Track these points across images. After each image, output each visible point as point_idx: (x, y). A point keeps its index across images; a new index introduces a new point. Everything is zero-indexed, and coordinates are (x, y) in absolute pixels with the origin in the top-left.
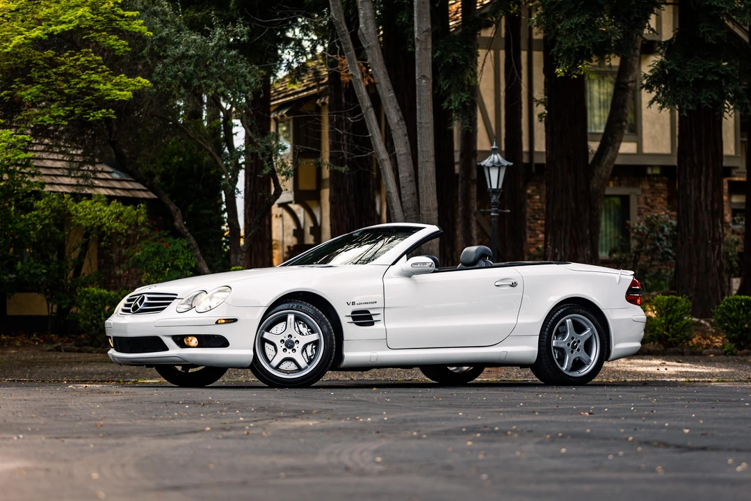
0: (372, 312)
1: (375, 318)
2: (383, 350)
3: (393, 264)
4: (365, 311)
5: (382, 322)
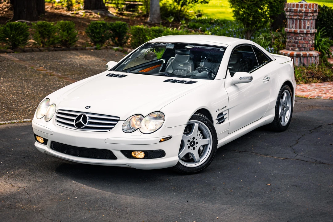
0: (224, 113)
1: (225, 117)
2: (226, 136)
3: (226, 78)
4: (222, 114)
5: (228, 118)
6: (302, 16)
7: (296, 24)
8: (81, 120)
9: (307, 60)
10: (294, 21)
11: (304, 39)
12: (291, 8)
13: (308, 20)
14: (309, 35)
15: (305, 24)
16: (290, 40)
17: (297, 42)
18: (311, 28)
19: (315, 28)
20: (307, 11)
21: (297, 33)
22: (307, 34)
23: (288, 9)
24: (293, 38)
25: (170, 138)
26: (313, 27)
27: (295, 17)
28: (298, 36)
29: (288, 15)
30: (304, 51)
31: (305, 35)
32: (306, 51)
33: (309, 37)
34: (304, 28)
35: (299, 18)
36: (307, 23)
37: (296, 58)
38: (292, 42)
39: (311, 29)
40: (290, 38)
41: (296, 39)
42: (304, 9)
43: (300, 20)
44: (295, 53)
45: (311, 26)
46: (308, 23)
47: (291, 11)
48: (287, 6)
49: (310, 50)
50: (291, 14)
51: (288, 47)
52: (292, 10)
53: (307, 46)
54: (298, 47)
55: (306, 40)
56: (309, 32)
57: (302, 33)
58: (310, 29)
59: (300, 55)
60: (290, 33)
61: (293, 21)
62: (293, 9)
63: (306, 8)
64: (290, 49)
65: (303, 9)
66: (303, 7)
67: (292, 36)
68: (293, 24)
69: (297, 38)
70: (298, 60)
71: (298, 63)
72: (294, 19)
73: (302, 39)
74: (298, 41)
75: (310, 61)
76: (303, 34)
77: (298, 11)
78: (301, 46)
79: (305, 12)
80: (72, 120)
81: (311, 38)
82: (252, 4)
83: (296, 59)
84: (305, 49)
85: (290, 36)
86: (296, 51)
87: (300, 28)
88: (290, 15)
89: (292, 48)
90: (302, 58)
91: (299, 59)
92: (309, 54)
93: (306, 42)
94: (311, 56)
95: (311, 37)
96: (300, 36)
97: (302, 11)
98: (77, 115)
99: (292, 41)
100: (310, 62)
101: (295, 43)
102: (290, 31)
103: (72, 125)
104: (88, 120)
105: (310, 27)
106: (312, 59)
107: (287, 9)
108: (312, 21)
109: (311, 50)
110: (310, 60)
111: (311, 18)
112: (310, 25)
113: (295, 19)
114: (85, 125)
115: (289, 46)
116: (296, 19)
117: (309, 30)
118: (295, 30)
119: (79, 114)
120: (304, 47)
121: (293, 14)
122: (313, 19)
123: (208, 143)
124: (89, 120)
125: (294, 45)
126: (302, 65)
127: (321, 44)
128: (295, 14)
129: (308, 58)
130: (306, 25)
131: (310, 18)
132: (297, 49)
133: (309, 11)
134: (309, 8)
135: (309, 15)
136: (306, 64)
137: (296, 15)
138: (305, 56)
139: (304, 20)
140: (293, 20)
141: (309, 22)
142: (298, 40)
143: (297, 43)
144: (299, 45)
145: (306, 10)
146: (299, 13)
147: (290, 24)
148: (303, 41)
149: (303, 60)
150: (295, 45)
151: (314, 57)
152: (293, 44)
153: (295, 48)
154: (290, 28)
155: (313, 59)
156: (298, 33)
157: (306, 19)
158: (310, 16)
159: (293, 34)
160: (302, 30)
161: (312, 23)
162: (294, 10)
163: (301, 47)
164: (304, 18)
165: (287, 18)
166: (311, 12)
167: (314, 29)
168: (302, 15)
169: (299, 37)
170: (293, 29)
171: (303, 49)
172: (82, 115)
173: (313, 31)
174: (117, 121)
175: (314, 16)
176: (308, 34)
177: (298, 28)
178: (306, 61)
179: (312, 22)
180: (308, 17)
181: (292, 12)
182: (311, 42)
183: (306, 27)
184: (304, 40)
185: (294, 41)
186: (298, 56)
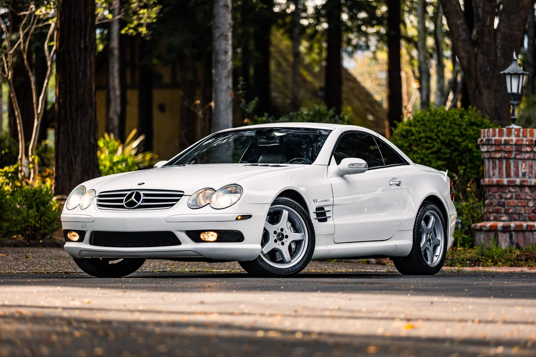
0: (326, 209)
1: (328, 214)
2: (331, 244)
3: (329, 164)
4: (322, 208)
5: (331, 218)
6: (510, 152)
7: (500, 169)
8: (133, 198)
9: (525, 237)
10: (497, 162)
11: (518, 197)
12: (490, 138)
13: (524, 160)
14: (527, 190)
15: (517, 167)
16: (492, 201)
17: (504, 203)
18: (530, 175)
20: (520, 143)
21: (503, 186)
22: (522, 186)
23: (484, 139)
24: (497, 195)
25: (250, 216)
27: (498, 155)
28: (504, 190)
29: (485, 152)
30: (519, 220)
31: (518, 189)
32: (521, 221)
33: (527, 193)
34: (517, 175)
35: (506, 155)
36: (522, 166)
37: (502, 234)
38: (494, 203)
39: (530, 178)
40: (491, 197)
41: (501, 198)
42: (514, 138)
43: (508, 159)
44: (500, 225)
45: (531, 172)
46: (524, 167)
47: (490, 143)
48: (482, 135)
49: (531, 219)
50: (490, 150)
51: (488, 214)
52: (492, 142)
53: (523, 211)
54: (506, 213)
55: (521, 199)
56: (525, 184)
57: (512, 185)
58: (527, 177)
59: (510, 227)
60: (491, 186)
61: (494, 163)
62: (493, 138)
63: (518, 136)
64: (492, 218)
65: (511, 138)
66: (513, 135)
67: (494, 193)
68: (494, 168)
69: (504, 195)
70: (506, 237)
71: (507, 244)
72: (496, 158)
73: (514, 198)
74: (507, 202)
75: (529, 239)
76: (515, 186)
77: (503, 142)
78: (511, 211)
79: (516, 145)
81: (530, 196)
82: (428, 154)
83: (502, 237)
84: (520, 217)
85: (490, 193)
86: (503, 221)
87: (508, 175)
88: (488, 152)
89: (494, 216)
90: (513, 233)
91: (507, 235)
92: (528, 226)
93: (520, 202)
94: (531, 229)
95: (531, 194)
96: (510, 192)
97: (511, 143)
99: (495, 201)
100: (531, 241)
101: (499, 205)
102: (490, 183)
105: (528, 173)
106: (533, 236)
107: (482, 140)
108: (530, 161)
109: (533, 219)
110: (531, 237)
111: (529, 157)
112: (527, 170)
113: (498, 158)
114: (139, 204)
115: (490, 213)
116: (500, 159)
117: (527, 178)
118: (498, 179)
120: (517, 212)
121: (494, 148)
122: (532, 157)
123: (301, 239)
125: (497, 209)
126: (514, 246)
128: (498, 149)
129: (526, 233)
130: (520, 169)
131: (527, 156)
132: (505, 218)
133: (524, 143)
134: (523, 136)
135: (523, 150)
136: (521, 244)
137: (499, 151)
138: (520, 229)
139: (516, 161)
140: (495, 161)
141: (526, 166)
142: (506, 199)
143: (503, 205)
144: (509, 209)
145: (517, 140)
146: (505, 147)
147: (489, 170)
148: (516, 201)
149: (517, 238)
150: (501, 210)
152: (497, 207)
153: (501, 215)
154: (489, 177)
156: (505, 186)
157: (518, 157)
158: (527, 152)
159: (496, 189)
160: (511, 179)
161: (531, 167)
162: (495, 140)
163: (512, 213)
164: (516, 155)
165: (484, 158)
166: (527, 143)
167: (535, 177)
168: (511, 150)
169: (506, 193)
170: (496, 177)
171: (516, 217)
172: (133, 193)
173: (533, 181)
174: (181, 196)
176: (525, 186)
177: (505, 176)
178: (522, 239)
179: (532, 163)
180: (523, 155)
181: (492, 145)
182: (531, 204)
183: (520, 175)
184: (516, 199)
185: (499, 202)
186: (506, 229)
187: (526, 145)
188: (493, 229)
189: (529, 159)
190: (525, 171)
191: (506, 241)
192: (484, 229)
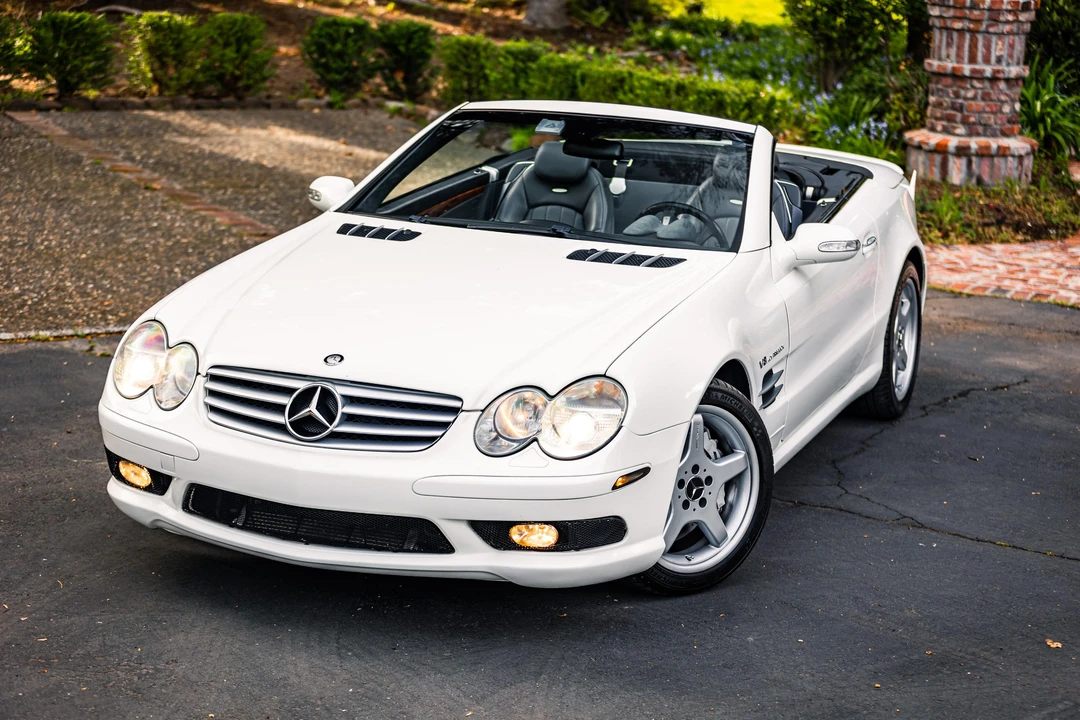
6: (978, 21)
7: (960, 48)
8: (313, 408)
9: (992, 166)
10: (955, 35)
11: (986, 97)
13: (1000, 35)
14: (1002, 85)
15: (988, 47)
16: (941, 99)
17: (962, 106)
18: (1010, 61)
19: (1021, 62)
20: (997, 6)
21: (963, 78)
22: (994, 79)
24: (950, 91)
26: (1015, 59)
27: (958, 25)
28: (963, 85)
29: (937, 17)
30: (985, 135)
31: (987, 84)
32: (988, 136)
33: (1001, 91)
34: (987, 61)
35: (972, 26)
36: (997, 44)
37: (956, 160)
38: (945, 104)
39: (1008, 64)
40: (941, 93)
41: (957, 95)
43: (973, 32)
44: (953, 142)
45: (1011, 56)
46: (1000, 46)
47: (947, 4)
49: (1005, 134)
50: (945, 15)
51: (934, 121)
52: (949, 2)
53: (992, 121)
54: (965, 122)
55: (991, 100)
56: (1001, 75)
57: (977, 76)
58: (1004, 63)
59: (969, 148)
60: (940, 75)
61: (950, 37)
64: (939, 128)
67: (947, 86)
68: (949, 45)
69: (962, 92)
70: (961, 165)
71: (963, 175)
72: (954, 29)
73: (979, 97)
74: (965, 103)
75: (1000, 169)
76: (982, 79)
77: (968, 4)
78: (972, 119)
79: (990, 9)
80: (278, 408)
81: (1007, 95)
83: (955, 163)
84: (987, 130)
85: (940, 86)
86: (958, 135)
87: (973, 60)
88: (940, 17)
89: (944, 126)
90: (974, 159)
91: (963, 161)
92: (999, 148)
93: (989, 106)
94: (1003, 152)
95: (1007, 92)
96: (973, 87)
97: (981, 6)
98: (294, 390)
99: (947, 101)
100: (1003, 172)
101: (953, 107)
102: (942, 71)
103: (280, 428)
104: (343, 409)
105: (1005, 56)
106: (1006, 162)
108: (1011, 37)
109: (1008, 132)
110: (1003, 166)
111: (1012, 30)
112: (1004, 53)
113: (957, 30)
114: (331, 428)
115: (937, 119)
116: (961, 31)
117: (1003, 67)
118: (956, 65)
119: (301, 385)
120: (983, 122)
121: (951, 13)
122: (1015, 31)
124: (343, 407)
125: (950, 115)
126: (974, 181)
127: (1053, 116)
128: (958, 14)
129: (996, 160)
130: (993, 51)
131: (1007, 28)
132: (961, 130)
133: (1004, 7)
135: (1002, 18)
136: (986, 178)
137: (960, 19)
138: (985, 152)
139: (987, 35)
140: (952, 34)
141: (1003, 43)
142: (965, 99)
143: (961, 109)
144: (968, 117)
145: (992, 2)
146: (971, 12)
147: (940, 48)
148: (983, 103)
149: (979, 166)
150: (955, 116)
151: (1013, 156)
152: (949, 112)
153: (955, 125)
154: (940, 59)
155: (1012, 162)
156: (965, 77)
157: (991, 30)
158: (1008, 22)
159: (949, 81)
160: (977, 67)
161: (1012, 46)
163: (974, 123)
164: (988, 26)
165: (934, 26)
166: (1009, 8)
167: (1018, 64)
168: (980, 18)
169: (967, 89)
170: (951, 62)
171: (980, 129)
172: (316, 388)
173: (1014, 71)
175: (1022, 22)
176: (999, 79)
177: (966, 59)
178: (987, 169)
179: (1013, 41)
180: (1001, 26)
181: (949, 7)
182: (1006, 109)
183: (993, 59)
184: (983, 99)
185: (953, 104)
186: (962, 151)
187: (1007, 11)
188: (941, 150)
189: (1009, 33)
190: (1002, 53)
191: (960, 170)
192: (925, 147)
